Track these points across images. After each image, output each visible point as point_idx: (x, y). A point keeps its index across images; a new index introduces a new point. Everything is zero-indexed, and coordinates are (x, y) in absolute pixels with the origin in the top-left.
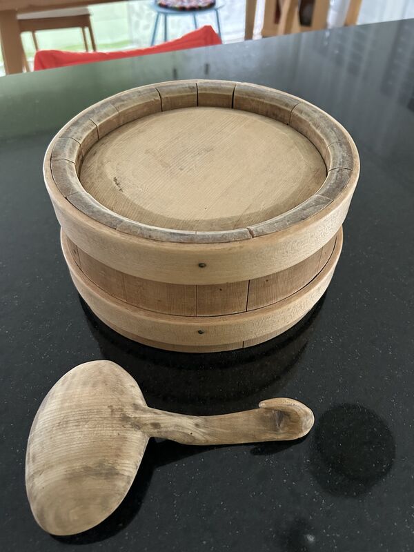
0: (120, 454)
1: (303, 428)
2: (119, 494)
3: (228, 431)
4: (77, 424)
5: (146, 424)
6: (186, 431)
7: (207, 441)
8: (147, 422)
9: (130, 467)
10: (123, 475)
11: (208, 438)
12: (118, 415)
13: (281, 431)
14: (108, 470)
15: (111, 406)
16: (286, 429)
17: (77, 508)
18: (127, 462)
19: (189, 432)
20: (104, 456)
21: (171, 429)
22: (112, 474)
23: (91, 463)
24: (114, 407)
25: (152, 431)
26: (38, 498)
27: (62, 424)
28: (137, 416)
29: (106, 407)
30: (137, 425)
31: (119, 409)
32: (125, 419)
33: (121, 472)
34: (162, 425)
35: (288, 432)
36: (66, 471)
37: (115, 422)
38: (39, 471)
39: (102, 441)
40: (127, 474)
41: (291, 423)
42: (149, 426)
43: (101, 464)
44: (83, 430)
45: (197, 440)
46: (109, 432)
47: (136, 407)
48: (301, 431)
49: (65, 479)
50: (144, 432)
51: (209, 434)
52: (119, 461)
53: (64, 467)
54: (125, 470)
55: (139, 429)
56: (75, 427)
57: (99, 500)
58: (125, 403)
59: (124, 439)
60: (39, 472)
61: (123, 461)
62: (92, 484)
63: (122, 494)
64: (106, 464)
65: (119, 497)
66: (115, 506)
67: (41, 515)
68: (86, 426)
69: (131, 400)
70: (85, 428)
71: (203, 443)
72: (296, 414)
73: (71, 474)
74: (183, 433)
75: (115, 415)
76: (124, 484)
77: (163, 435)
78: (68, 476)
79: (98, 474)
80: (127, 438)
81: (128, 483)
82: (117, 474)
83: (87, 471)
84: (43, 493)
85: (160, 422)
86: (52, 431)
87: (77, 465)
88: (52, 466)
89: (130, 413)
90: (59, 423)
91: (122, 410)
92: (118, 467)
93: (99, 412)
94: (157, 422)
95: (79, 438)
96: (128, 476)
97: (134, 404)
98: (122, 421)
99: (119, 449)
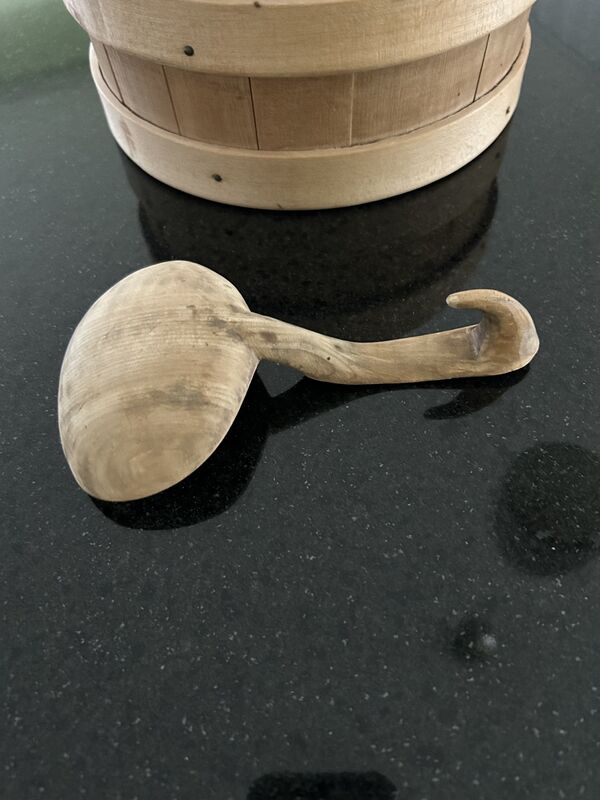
0: (211, 373)
1: (520, 353)
2: (211, 434)
3: (389, 362)
4: (135, 332)
5: (252, 334)
6: (319, 353)
7: (355, 376)
8: (255, 330)
9: (229, 396)
10: (217, 406)
11: (357, 370)
12: (204, 318)
13: (482, 359)
14: (192, 396)
15: (192, 306)
16: (492, 353)
17: (143, 455)
18: (223, 387)
19: (326, 357)
20: (185, 376)
21: (295, 346)
22: (198, 402)
23: (162, 386)
24: (197, 307)
25: (263, 345)
26: (78, 444)
27: (113, 335)
28: (236, 319)
29: (185, 308)
30: (238, 334)
31: (206, 309)
32: (217, 323)
33: (212, 402)
34: (279, 338)
35: (494, 360)
36: (122, 399)
37: (200, 327)
38: (78, 404)
39: (179, 353)
40: (223, 405)
41: (500, 341)
42: (258, 337)
43: (179, 387)
44: (147, 339)
45: (338, 372)
46: (190, 340)
47: (234, 309)
48: (517, 358)
49: (119, 411)
50: (249, 347)
51: (357, 364)
52: (209, 384)
53: (118, 393)
54: (220, 399)
55: (242, 339)
56: (132, 337)
57: (177, 442)
58: (216, 302)
59: (217, 352)
60: (76, 407)
61: (216, 385)
62: (164, 417)
63: (216, 436)
64: (187, 387)
65: (211, 439)
66: (205, 453)
67: (85, 470)
68: (152, 334)
69: (225, 300)
70: (150, 336)
71: (348, 380)
72: (512, 319)
73: (130, 402)
74: (316, 356)
75: (199, 317)
76: (218, 420)
77: (282, 356)
78: (126, 406)
79: (175, 402)
80: (220, 350)
81: (226, 419)
82: (207, 403)
83: (157, 397)
84: (85, 435)
85: (276, 331)
86: (96, 346)
87: (139, 389)
88: (99, 394)
89: (225, 315)
90: (106, 335)
91: (211, 311)
92: (208, 393)
93: (171, 313)
94: (270, 331)
95: (141, 350)
96: (225, 410)
97: (232, 306)
98: (211, 326)
99: (208, 365)
